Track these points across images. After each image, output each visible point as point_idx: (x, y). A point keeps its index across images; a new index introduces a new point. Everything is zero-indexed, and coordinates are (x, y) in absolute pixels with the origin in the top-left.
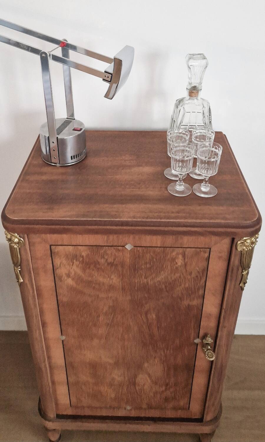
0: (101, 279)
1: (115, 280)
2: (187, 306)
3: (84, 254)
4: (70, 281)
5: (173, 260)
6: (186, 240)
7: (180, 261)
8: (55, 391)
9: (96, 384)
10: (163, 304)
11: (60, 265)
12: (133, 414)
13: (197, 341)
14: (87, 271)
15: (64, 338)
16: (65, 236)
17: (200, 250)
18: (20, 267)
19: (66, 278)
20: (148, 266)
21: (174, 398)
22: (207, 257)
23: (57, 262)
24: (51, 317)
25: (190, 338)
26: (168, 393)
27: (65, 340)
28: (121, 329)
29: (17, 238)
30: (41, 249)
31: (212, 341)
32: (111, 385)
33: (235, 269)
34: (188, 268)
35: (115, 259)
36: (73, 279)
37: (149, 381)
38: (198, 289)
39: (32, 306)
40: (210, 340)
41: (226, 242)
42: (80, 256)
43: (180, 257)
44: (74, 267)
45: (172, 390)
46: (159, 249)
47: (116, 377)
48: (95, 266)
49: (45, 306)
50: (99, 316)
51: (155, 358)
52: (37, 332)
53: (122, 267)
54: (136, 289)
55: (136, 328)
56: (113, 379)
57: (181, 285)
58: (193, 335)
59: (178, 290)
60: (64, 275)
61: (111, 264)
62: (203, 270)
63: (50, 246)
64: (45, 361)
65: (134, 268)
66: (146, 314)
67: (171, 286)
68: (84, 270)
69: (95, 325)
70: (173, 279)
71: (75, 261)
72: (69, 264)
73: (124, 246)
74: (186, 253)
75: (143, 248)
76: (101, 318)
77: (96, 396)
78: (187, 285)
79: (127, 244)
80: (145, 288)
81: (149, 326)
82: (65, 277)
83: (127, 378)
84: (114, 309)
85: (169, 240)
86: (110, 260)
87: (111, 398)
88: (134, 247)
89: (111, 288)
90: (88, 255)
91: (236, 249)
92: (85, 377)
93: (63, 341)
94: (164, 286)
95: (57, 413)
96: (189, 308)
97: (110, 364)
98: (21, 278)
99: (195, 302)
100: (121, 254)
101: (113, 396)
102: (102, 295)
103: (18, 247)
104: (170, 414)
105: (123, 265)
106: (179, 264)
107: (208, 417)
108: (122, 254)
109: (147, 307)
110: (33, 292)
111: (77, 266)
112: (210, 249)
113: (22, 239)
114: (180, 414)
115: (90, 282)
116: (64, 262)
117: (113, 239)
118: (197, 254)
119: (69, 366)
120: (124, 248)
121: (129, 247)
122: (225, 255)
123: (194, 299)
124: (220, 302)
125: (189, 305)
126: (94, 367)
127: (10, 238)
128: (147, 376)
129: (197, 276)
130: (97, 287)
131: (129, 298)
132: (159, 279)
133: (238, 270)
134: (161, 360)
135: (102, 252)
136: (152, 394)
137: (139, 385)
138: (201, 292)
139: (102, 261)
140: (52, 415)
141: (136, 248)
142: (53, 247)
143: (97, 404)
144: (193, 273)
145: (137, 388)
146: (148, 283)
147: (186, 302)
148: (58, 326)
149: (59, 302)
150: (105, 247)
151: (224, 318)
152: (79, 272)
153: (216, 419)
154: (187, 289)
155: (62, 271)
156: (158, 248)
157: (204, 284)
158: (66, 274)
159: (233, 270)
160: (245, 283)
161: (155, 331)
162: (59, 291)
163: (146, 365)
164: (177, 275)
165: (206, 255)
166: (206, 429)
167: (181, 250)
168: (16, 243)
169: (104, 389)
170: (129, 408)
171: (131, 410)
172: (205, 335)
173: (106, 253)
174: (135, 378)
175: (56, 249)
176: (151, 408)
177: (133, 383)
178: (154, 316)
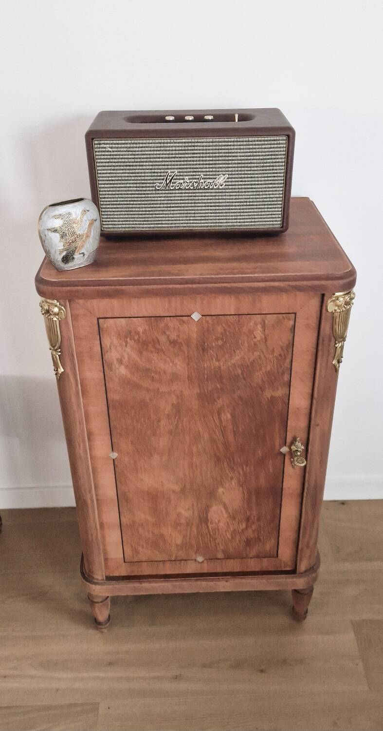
0: (162, 365)
1: (179, 366)
2: (269, 398)
3: (140, 330)
4: (123, 371)
5: (251, 332)
6: (267, 303)
7: (259, 334)
8: (103, 537)
9: (157, 525)
10: (240, 398)
11: (110, 348)
12: (206, 568)
13: (284, 450)
14: (145, 353)
15: (115, 455)
16: (115, 302)
17: (283, 317)
18: (60, 350)
19: (117, 366)
20: (220, 343)
21: (258, 540)
22: (292, 326)
23: (107, 342)
24: (99, 425)
25: (275, 446)
26: (250, 533)
27: (116, 458)
28: (187, 438)
29: (56, 306)
30: (87, 325)
31: (303, 447)
32: (176, 525)
33: (326, 339)
34: (269, 342)
35: (178, 336)
36: (127, 367)
37: (226, 515)
38: (283, 373)
39: (75, 408)
40: (300, 446)
41: (315, 302)
42: (136, 332)
43: (259, 327)
44: (128, 349)
45: (254, 527)
46: (233, 318)
47: (183, 512)
48: (154, 347)
49: (92, 409)
50: (159, 421)
51: (232, 478)
52: (82, 446)
53: (188, 346)
54: (206, 377)
55: (206, 436)
56: (179, 515)
57: (261, 369)
58: (278, 442)
59: (258, 376)
60: (115, 362)
61: (173, 343)
62: (288, 346)
63: (98, 319)
64: (90, 491)
65: (203, 348)
66: (219, 414)
67: (248, 369)
68: (140, 353)
69: (154, 434)
70: (251, 360)
71: (128, 340)
72: (121, 345)
73: (190, 316)
74: (266, 322)
75: (214, 317)
76: (162, 423)
77: (157, 542)
78: (269, 368)
79: (193, 313)
80: (217, 376)
81: (223, 431)
82: (116, 364)
83: (196, 513)
84: (178, 409)
85: (245, 304)
86: (173, 336)
87: (177, 545)
88: (202, 316)
89: (175, 377)
90: (145, 331)
91: (327, 310)
92: (142, 515)
93: (114, 460)
94: (240, 372)
95: (107, 575)
96: (272, 401)
97: (174, 492)
98: (61, 367)
99: (280, 393)
100: (185, 327)
101: (179, 541)
102: (163, 389)
103: (58, 319)
104: (253, 565)
105: (188, 342)
106: (258, 338)
107: (303, 566)
108: (187, 327)
109: (220, 403)
110: (77, 385)
111: (132, 348)
112: (295, 314)
113: (63, 308)
114: (266, 564)
115: (148, 370)
116: (115, 342)
117: (175, 305)
118: (279, 322)
119: (122, 499)
120: (189, 317)
121: (196, 316)
122: (314, 322)
123: (278, 389)
124: (310, 391)
125: (272, 397)
126: (154, 497)
127: (47, 308)
128: (221, 507)
129: (280, 355)
130: (156, 376)
131: (197, 390)
132: (233, 361)
133: (330, 341)
134: (239, 480)
135: (162, 325)
136: (229, 535)
137: (212, 523)
139: (163, 339)
140: (99, 575)
141: (203, 317)
142: (101, 321)
143: (159, 557)
144: (275, 350)
145: (210, 526)
146: (220, 367)
147: (268, 394)
148: (107, 438)
149: (109, 402)
150: (166, 318)
151: (316, 413)
152: (134, 356)
153: (313, 569)
154: (269, 374)
155: (113, 356)
156: (231, 316)
157: (289, 367)
158: (117, 359)
159: (323, 341)
160: (339, 362)
161: (231, 437)
162: (110, 385)
163: (221, 490)
164: (257, 354)
165: (292, 323)
166: (299, 583)
167: (259, 318)
168: (55, 314)
169: (167, 531)
170: (200, 559)
171: (203, 562)
172: (294, 440)
173: (167, 327)
174: (207, 512)
175: (105, 324)
176: (228, 558)
177: (204, 519)
178: (229, 416)
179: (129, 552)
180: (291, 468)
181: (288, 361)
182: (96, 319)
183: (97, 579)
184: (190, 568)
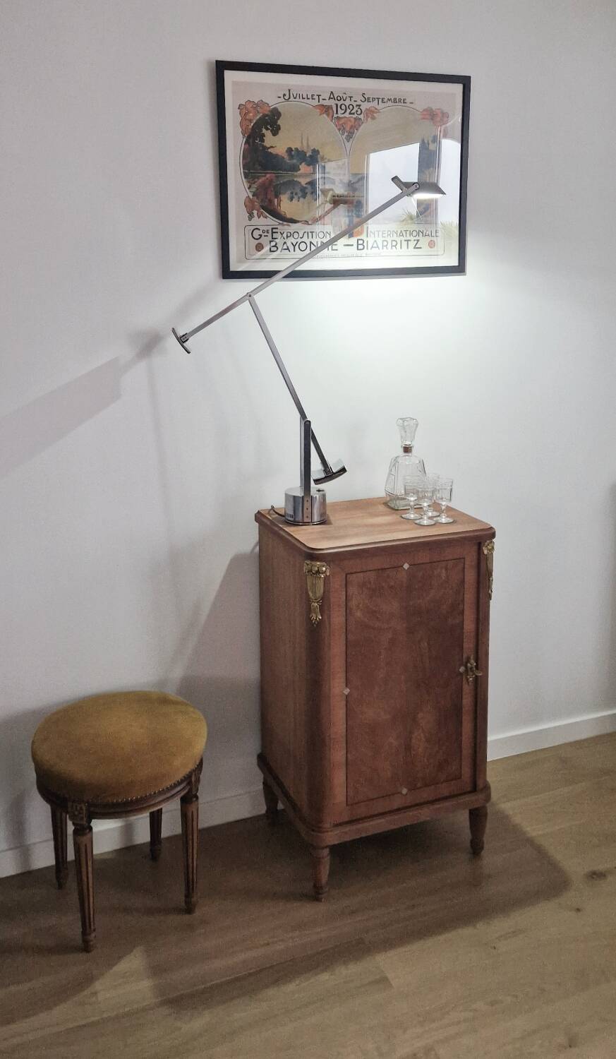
0: (384, 607)
1: (395, 606)
2: (451, 625)
3: (372, 580)
4: (359, 614)
5: (439, 575)
7: (444, 576)
9: (374, 758)
10: (433, 628)
11: (352, 596)
12: (409, 800)
13: (462, 669)
14: (373, 598)
15: (348, 691)
17: (457, 561)
19: (355, 610)
20: (421, 585)
21: (447, 762)
22: (463, 567)
23: (350, 592)
25: (455, 667)
26: (441, 755)
27: (348, 694)
30: (340, 579)
32: (388, 755)
34: (450, 581)
35: (395, 582)
36: (361, 611)
37: (424, 740)
38: (459, 604)
42: (369, 582)
43: (444, 571)
44: (363, 597)
45: (444, 748)
46: (428, 565)
47: (393, 741)
48: (379, 592)
50: (380, 654)
51: (428, 702)
53: (401, 589)
54: (411, 613)
55: (411, 664)
56: (390, 745)
57: (445, 603)
58: (457, 663)
59: (444, 609)
60: (354, 607)
61: (392, 588)
62: (461, 582)
65: (410, 590)
66: (419, 643)
67: (438, 604)
68: (371, 598)
69: (376, 667)
70: (440, 596)
71: (364, 588)
72: (359, 594)
73: (402, 566)
74: (448, 566)
75: (417, 565)
76: (382, 656)
77: (373, 778)
78: (450, 601)
80: (418, 611)
81: (422, 658)
83: (403, 741)
84: (393, 642)
86: (392, 584)
87: (388, 779)
89: (392, 615)
90: (374, 581)
91: (483, 553)
92: (364, 750)
93: (347, 696)
94: (433, 606)
95: (335, 821)
96: (453, 627)
97: (387, 723)
99: (458, 620)
101: (389, 774)
102: (384, 626)
103: (324, 576)
104: (444, 790)
105: (401, 586)
106: (443, 579)
107: (480, 784)
108: (400, 575)
109: (420, 634)
111: (366, 594)
112: (464, 558)
113: (328, 567)
114: (453, 787)
115: (375, 612)
116: (356, 591)
117: (394, 560)
118: (455, 566)
119: (349, 733)
121: (406, 566)
122: (474, 563)
123: (455, 617)
126: (373, 729)
127: (317, 569)
128: (421, 732)
129: (457, 590)
130: (380, 616)
131: (405, 625)
132: (429, 598)
134: (433, 704)
135: (385, 575)
136: (426, 761)
137: (414, 749)
138: (461, 606)
139: (385, 585)
140: (328, 823)
141: (411, 566)
142: (348, 576)
143: (373, 794)
144: (453, 586)
145: (413, 753)
146: (420, 604)
147: (450, 622)
148: (344, 675)
149: (348, 641)
150: (388, 569)
151: (480, 634)
152: (367, 601)
154: (450, 606)
155: (353, 603)
157: (463, 598)
158: (356, 605)
161: (427, 664)
162: (349, 627)
163: (420, 715)
164: (443, 591)
165: (462, 565)
166: (479, 801)
167: (443, 564)
168: (323, 573)
169: (381, 764)
170: (405, 791)
171: (407, 794)
172: (468, 660)
173: (388, 577)
174: (411, 739)
175: (351, 578)
176: (426, 785)
177: (408, 747)
178: (426, 644)
179: (351, 793)
180: (467, 686)
181: (462, 594)
182: (345, 575)
183: (325, 828)
184: (397, 803)
